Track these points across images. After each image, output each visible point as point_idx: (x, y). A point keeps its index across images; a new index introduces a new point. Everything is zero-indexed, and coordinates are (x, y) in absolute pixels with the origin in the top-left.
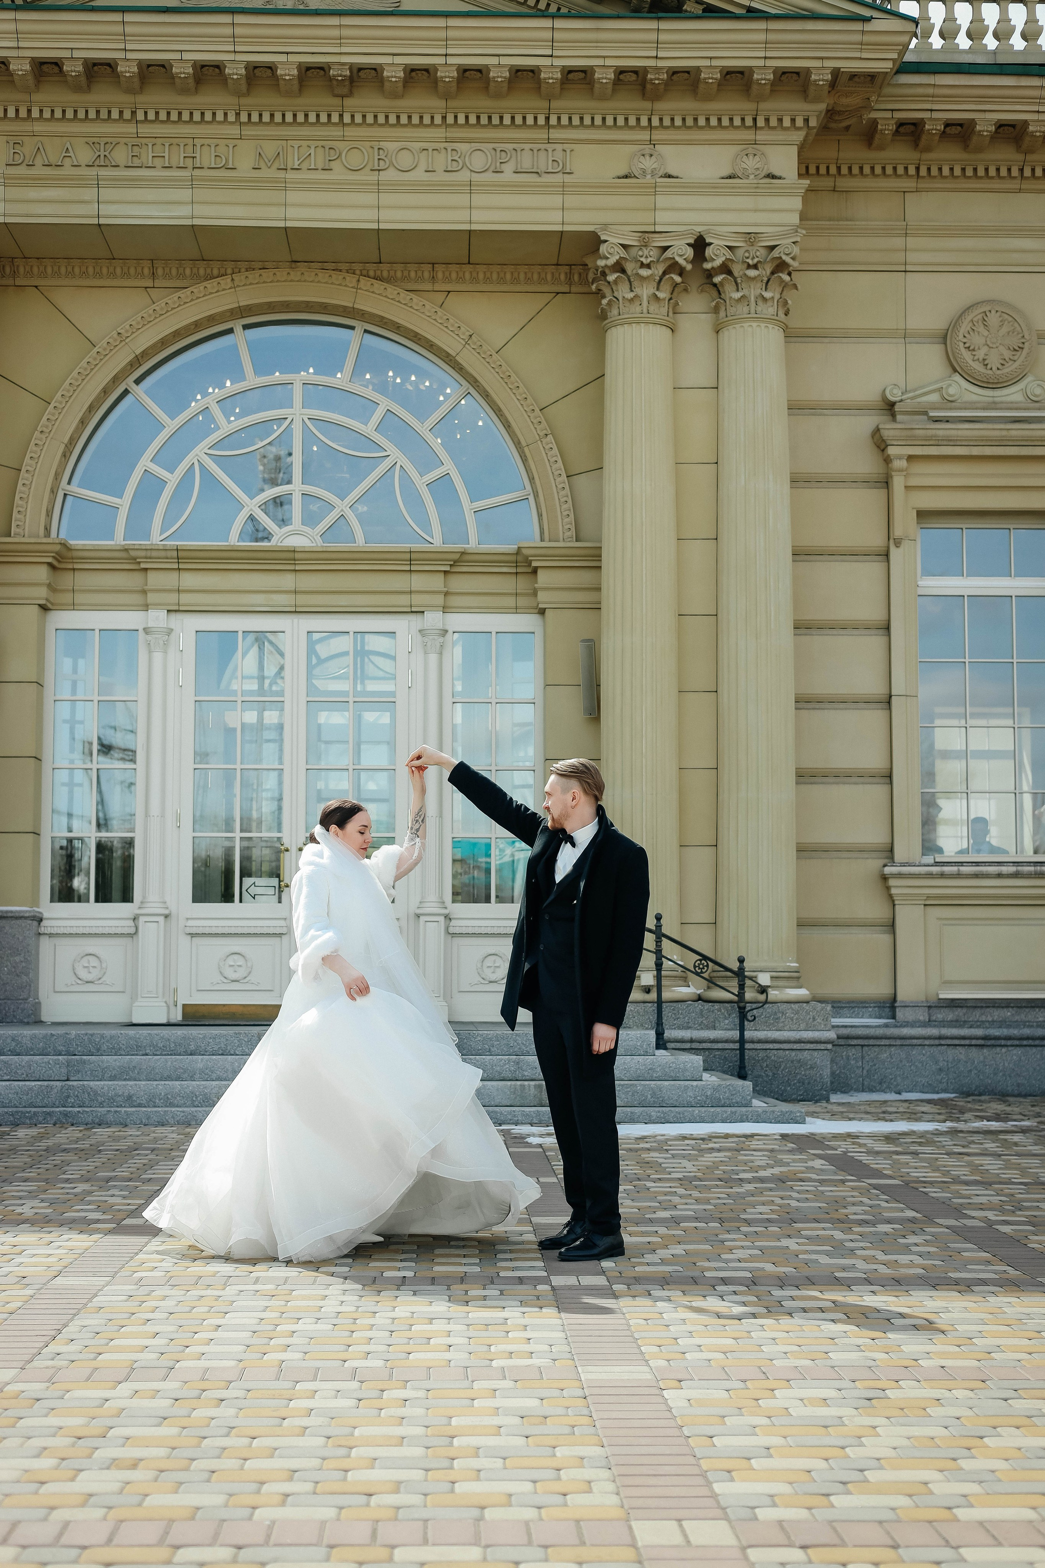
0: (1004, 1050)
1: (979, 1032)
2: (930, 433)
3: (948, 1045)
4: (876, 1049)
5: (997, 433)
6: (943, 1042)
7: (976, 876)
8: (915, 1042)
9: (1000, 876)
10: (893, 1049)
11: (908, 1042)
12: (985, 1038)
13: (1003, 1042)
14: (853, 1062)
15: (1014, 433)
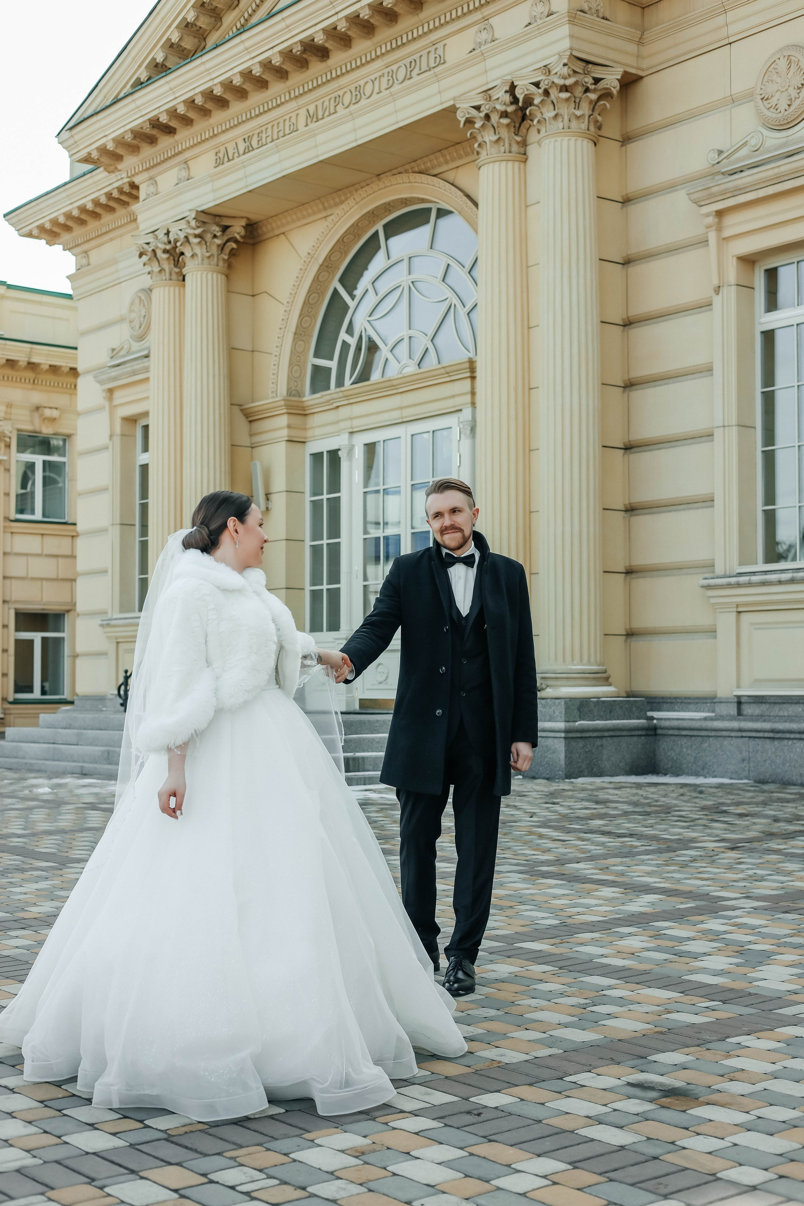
0: (790, 742)
1: (767, 726)
2: (723, 187)
3: (750, 737)
4: (699, 739)
5: (771, 173)
6: (744, 734)
7: (764, 584)
8: (725, 733)
9: (780, 582)
10: (711, 739)
11: (719, 734)
12: (772, 731)
13: (788, 735)
14: (685, 750)
15: (783, 169)
